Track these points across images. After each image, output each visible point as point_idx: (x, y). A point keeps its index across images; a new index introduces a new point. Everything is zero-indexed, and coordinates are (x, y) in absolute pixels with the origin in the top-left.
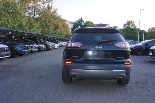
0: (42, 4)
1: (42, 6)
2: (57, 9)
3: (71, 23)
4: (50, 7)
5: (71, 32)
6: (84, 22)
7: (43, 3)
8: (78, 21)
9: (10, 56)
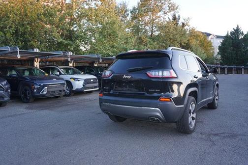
0: (163, 16)
1: (164, 18)
2: (189, 18)
3: (218, 37)
4: (177, 17)
5: (218, 53)
6: (243, 34)
7: (165, 13)
8: (231, 33)
9: (98, 89)
